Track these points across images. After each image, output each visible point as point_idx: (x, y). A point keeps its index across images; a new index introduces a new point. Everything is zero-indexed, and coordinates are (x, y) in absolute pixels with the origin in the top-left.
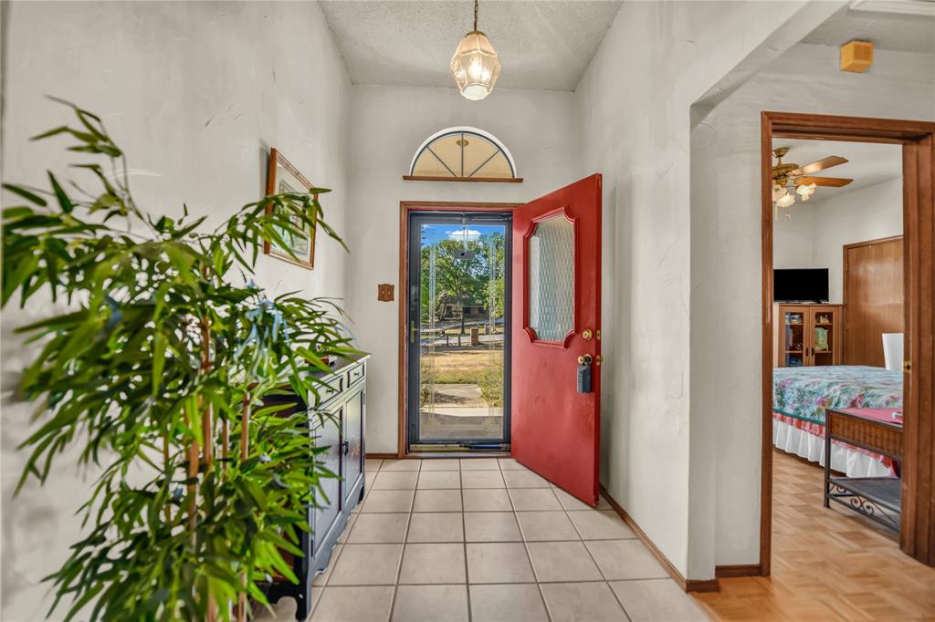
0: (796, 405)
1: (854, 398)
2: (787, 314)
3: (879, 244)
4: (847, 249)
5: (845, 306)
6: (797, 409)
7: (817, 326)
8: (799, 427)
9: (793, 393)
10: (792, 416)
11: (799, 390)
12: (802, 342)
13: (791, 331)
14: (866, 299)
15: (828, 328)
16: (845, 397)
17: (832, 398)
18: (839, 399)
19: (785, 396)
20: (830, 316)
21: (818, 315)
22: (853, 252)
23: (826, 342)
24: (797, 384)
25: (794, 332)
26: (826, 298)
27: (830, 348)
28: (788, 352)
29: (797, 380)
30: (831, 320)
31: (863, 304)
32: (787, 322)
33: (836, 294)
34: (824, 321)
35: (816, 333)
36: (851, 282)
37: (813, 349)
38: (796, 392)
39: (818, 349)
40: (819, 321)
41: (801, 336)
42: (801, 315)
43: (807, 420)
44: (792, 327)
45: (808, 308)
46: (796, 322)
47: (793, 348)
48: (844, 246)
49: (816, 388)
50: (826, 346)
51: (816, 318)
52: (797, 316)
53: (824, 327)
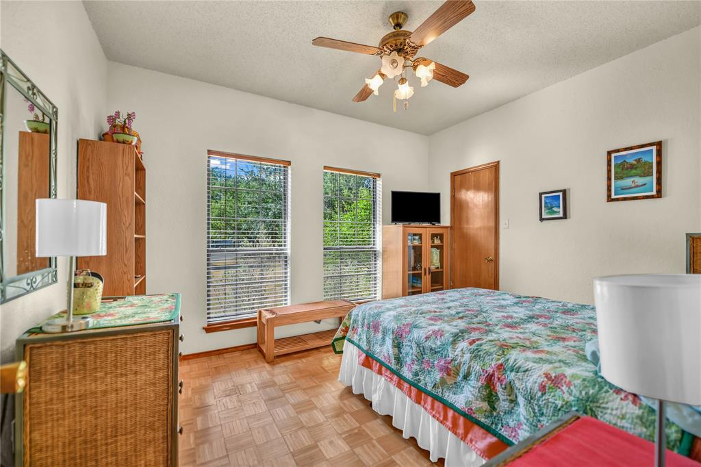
0: (415, 367)
1: (490, 370)
2: (409, 235)
3: (476, 171)
4: (454, 175)
5: (452, 228)
6: (416, 374)
7: (432, 247)
8: (418, 402)
9: (412, 348)
10: (411, 384)
11: (418, 345)
12: (421, 262)
13: (412, 251)
14: (468, 223)
15: (440, 248)
16: (477, 367)
17: (459, 364)
18: (469, 367)
19: (403, 351)
20: (441, 236)
21: (434, 236)
22: (458, 178)
23: (438, 261)
24: (417, 334)
25: (415, 252)
26: (438, 221)
27: (442, 267)
28: (412, 272)
29: (416, 327)
30: (442, 241)
31: (465, 226)
32: (409, 243)
33: (446, 218)
34: (437, 242)
35: (432, 252)
36: (457, 206)
37: (429, 268)
38: (414, 346)
39: (433, 268)
40: (433, 242)
41: (421, 255)
42: (420, 236)
43: (428, 394)
44: (414, 247)
45: (425, 229)
46: (416, 243)
47: (414, 269)
48: (451, 173)
49: (439, 343)
50: (438, 265)
51: (432, 239)
52: (417, 237)
53: (437, 247)
